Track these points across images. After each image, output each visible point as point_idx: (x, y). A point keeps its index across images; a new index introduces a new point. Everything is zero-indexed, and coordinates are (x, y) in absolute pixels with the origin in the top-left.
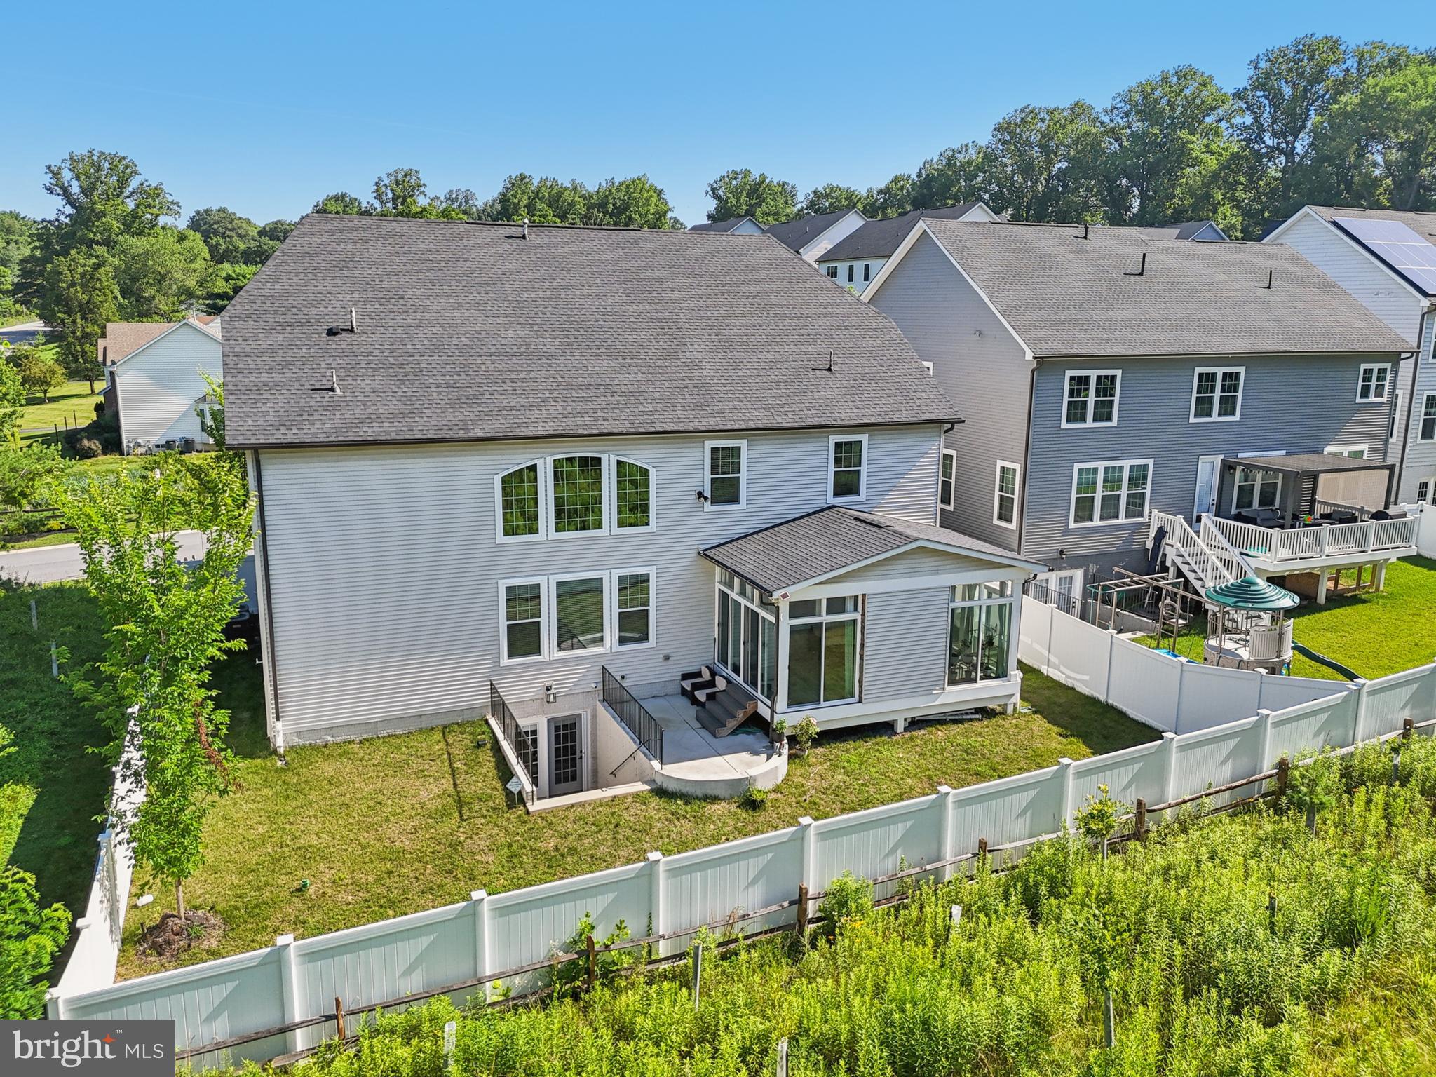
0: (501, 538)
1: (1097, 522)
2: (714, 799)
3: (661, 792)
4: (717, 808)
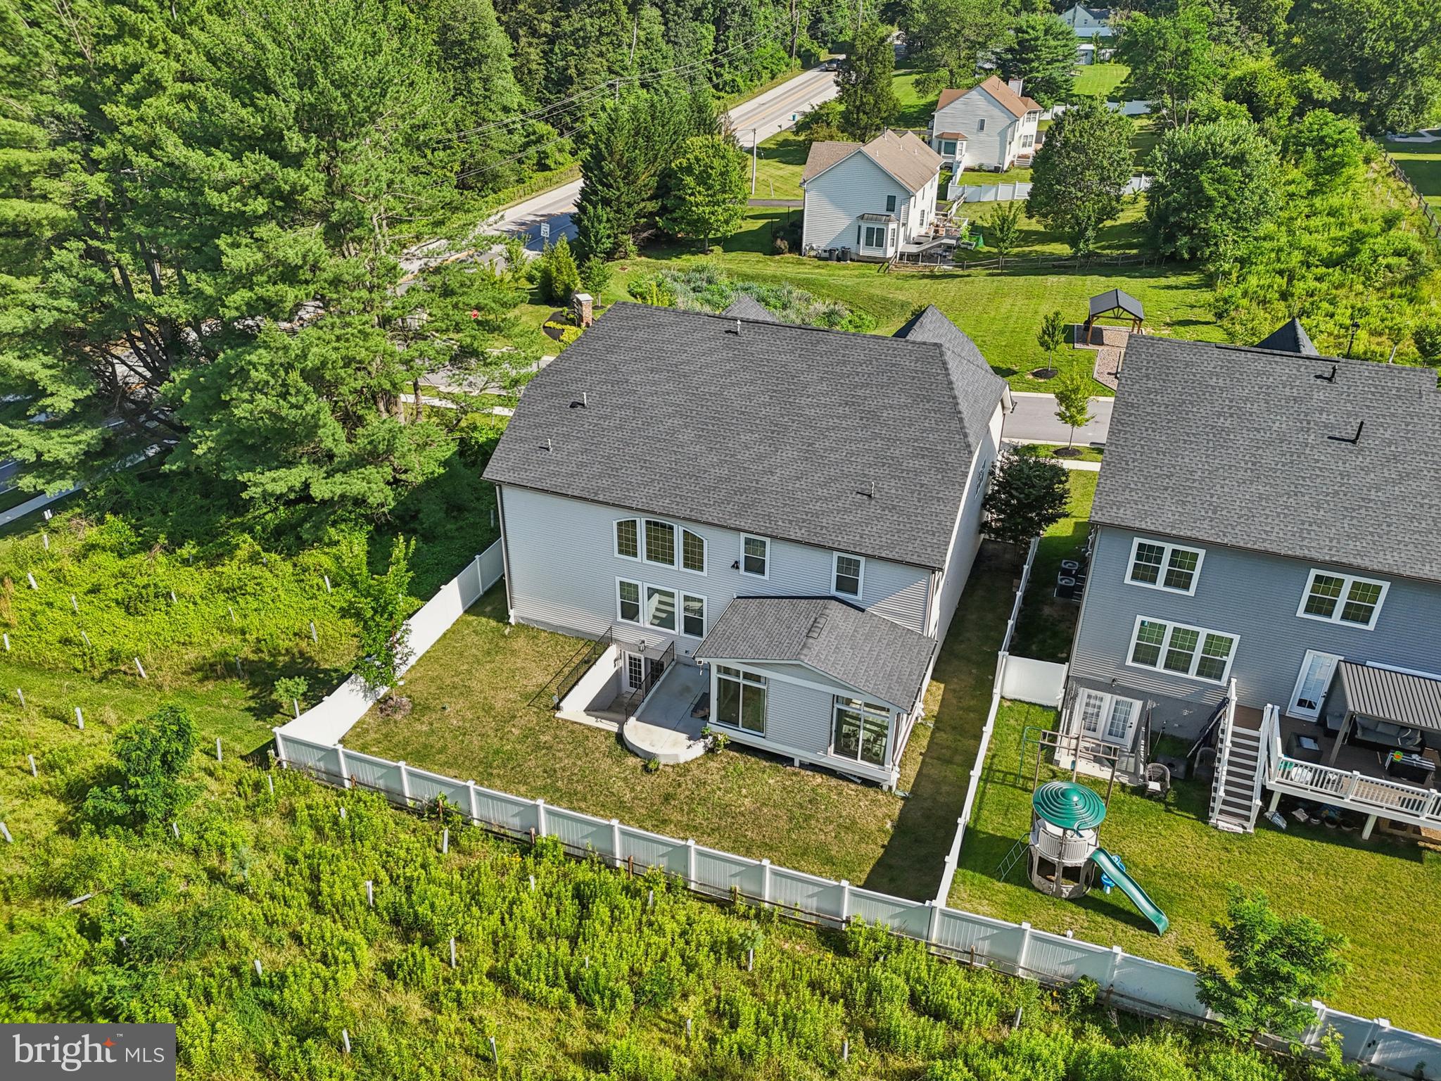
0: (617, 555)
1: (1160, 668)
2: (636, 755)
4: (631, 761)
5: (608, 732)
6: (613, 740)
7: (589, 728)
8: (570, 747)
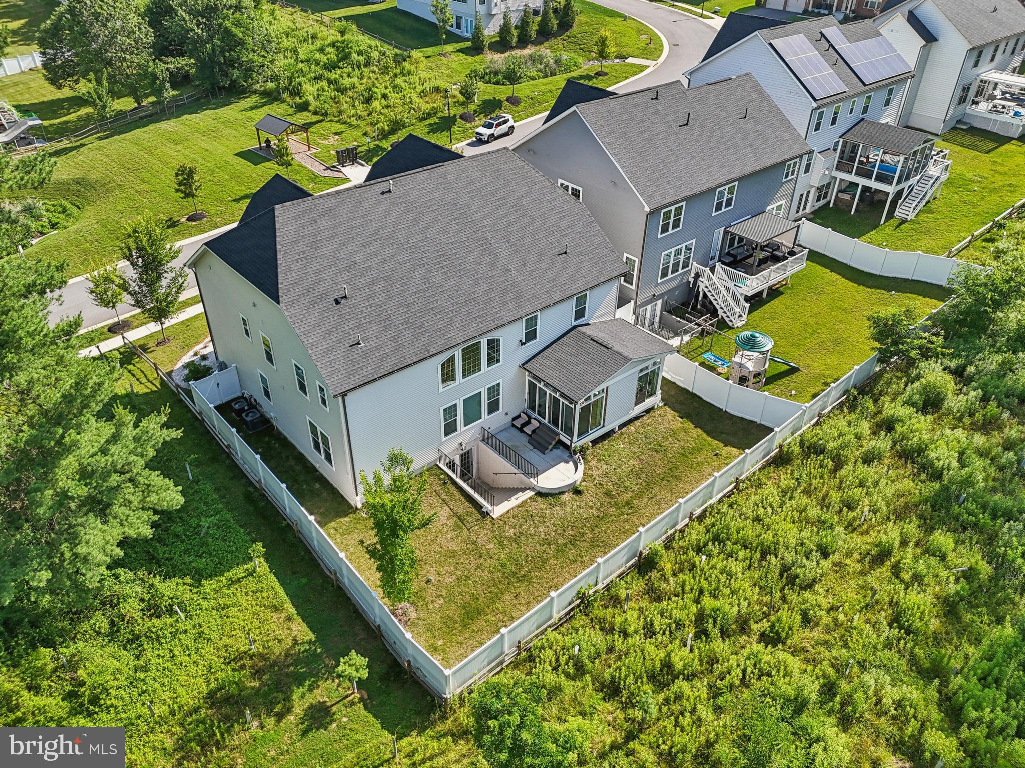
0: (441, 390)
1: (669, 276)
2: (562, 493)
3: (540, 494)
4: (566, 497)
5: (530, 498)
6: (539, 499)
7: (518, 506)
8: (530, 523)
